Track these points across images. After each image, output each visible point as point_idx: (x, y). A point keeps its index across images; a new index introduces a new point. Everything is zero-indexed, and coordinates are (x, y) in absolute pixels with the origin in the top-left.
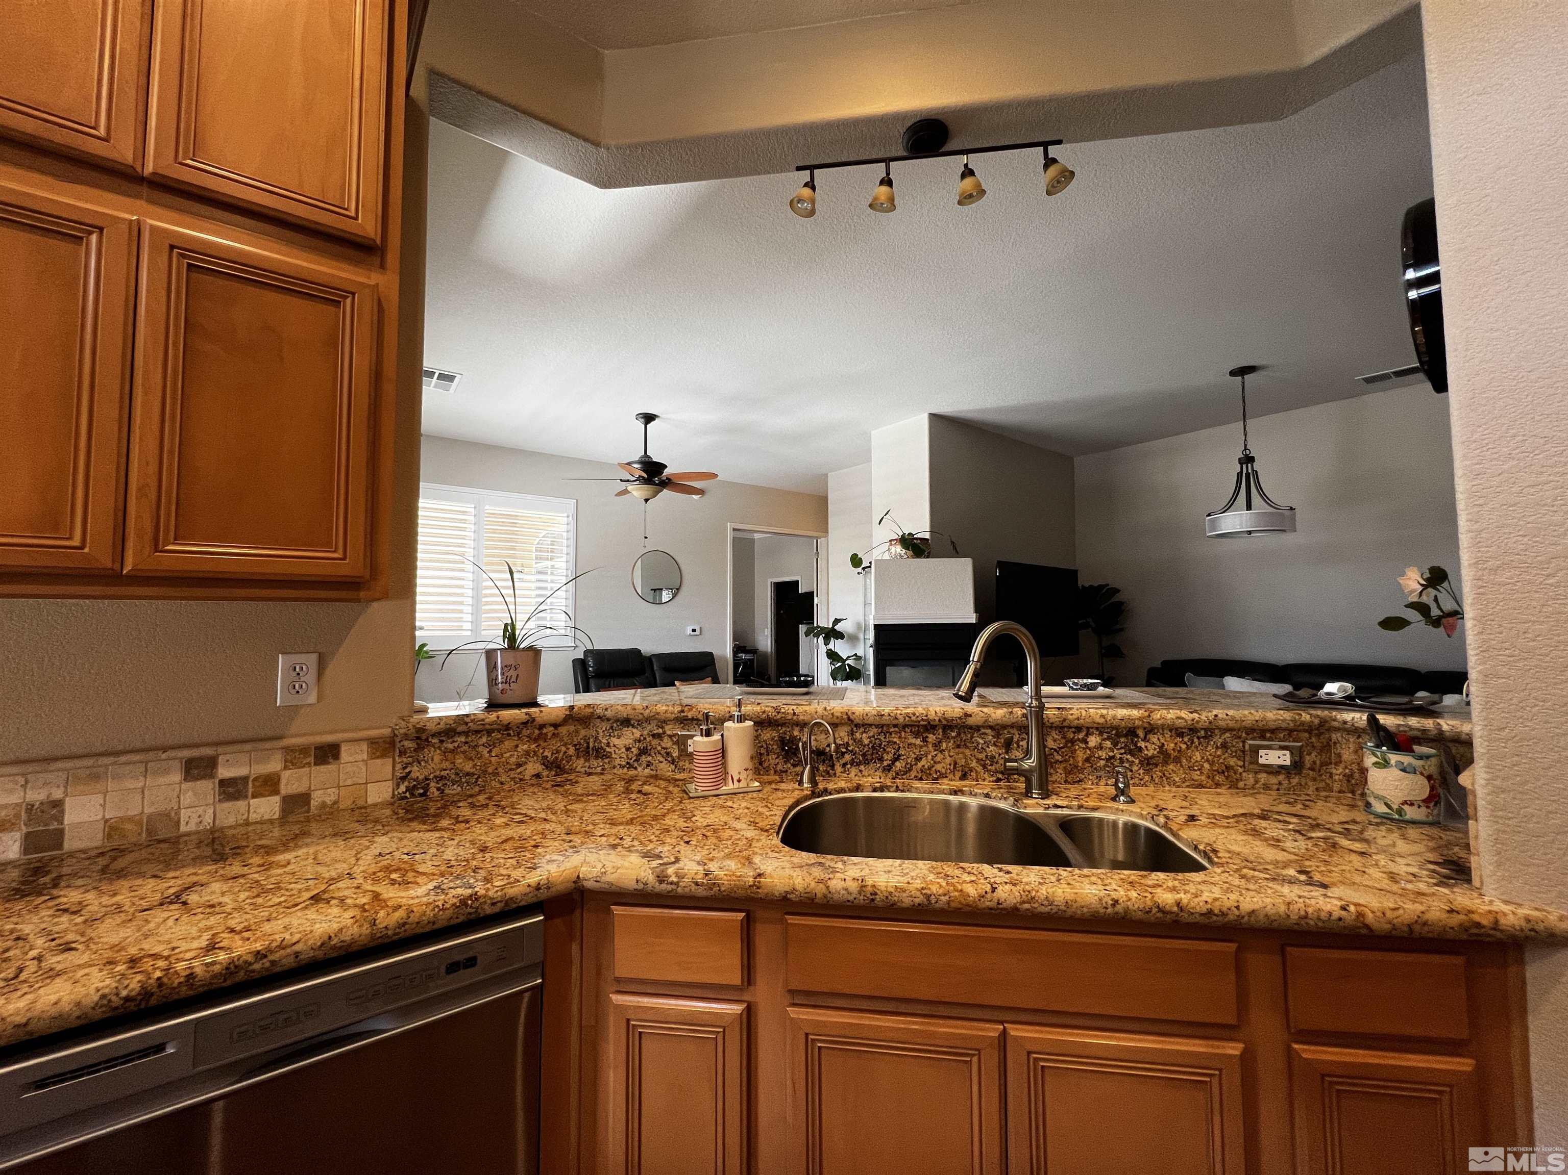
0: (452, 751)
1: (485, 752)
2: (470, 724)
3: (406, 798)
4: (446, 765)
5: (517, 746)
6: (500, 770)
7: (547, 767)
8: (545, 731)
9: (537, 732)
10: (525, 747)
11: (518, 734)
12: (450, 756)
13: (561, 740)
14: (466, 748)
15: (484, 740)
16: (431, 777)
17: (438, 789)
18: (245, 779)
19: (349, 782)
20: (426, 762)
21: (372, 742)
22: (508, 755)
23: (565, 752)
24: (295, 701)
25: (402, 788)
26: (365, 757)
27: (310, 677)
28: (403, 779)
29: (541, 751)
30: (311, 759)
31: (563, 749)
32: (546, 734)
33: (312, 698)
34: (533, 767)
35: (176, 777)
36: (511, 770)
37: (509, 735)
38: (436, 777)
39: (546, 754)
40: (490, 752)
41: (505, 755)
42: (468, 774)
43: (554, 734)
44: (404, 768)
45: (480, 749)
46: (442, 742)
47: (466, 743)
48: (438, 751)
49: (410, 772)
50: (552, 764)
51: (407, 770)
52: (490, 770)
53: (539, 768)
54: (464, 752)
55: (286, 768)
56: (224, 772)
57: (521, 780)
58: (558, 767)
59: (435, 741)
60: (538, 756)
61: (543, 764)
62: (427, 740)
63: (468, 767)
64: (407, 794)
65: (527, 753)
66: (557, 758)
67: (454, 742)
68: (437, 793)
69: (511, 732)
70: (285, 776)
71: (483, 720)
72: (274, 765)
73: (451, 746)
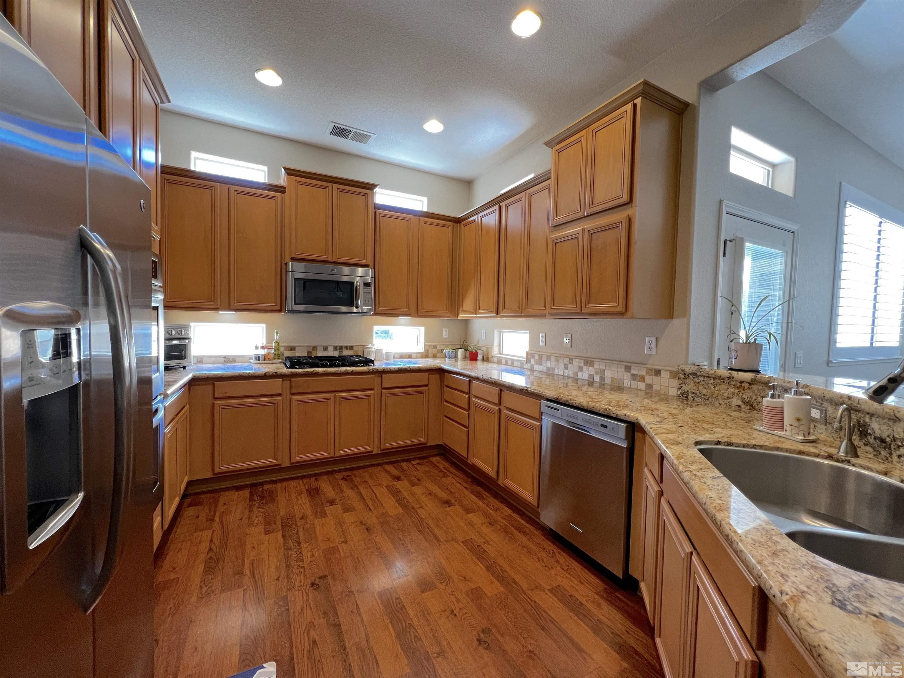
0: (698, 383)
1: (712, 387)
2: (702, 373)
3: (680, 396)
4: (695, 388)
5: (728, 389)
6: (719, 397)
7: (744, 404)
8: (743, 385)
9: (739, 384)
10: (732, 390)
11: (729, 383)
12: (697, 385)
13: (754, 392)
14: (703, 383)
15: (712, 381)
16: (690, 391)
17: (692, 397)
18: (637, 375)
19: (663, 385)
20: (688, 385)
21: (671, 372)
22: (723, 391)
23: (755, 399)
24: (650, 353)
25: (679, 392)
26: (668, 377)
27: (653, 345)
28: (680, 389)
29: (741, 395)
30: (653, 373)
31: (755, 397)
32: (744, 387)
33: (654, 353)
34: (736, 401)
35: (623, 370)
36: (724, 399)
37: (724, 382)
38: (691, 392)
39: (744, 396)
40: (714, 387)
41: (722, 391)
42: (704, 395)
43: (749, 388)
44: (680, 385)
45: (710, 385)
46: (694, 378)
47: (704, 381)
48: (692, 381)
49: (682, 387)
50: (747, 403)
51: (681, 386)
52: (714, 396)
53: (740, 403)
54: (703, 385)
55: (646, 375)
56: (633, 372)
57: (730, 405)
58: (752, 406)
59: (691, 377)
60: (739, 396)
61: (742, 401)
62: (688, 376)
63: (705, 392)
64: (681, 395)
65: (733, 394)
66: (750, 401)
67: (698, 379)
68: (692, 399)
69: (725, 381)
70: (647, 377)
71: (708, 372)
72: (643, 373)
73: (697, 381)
